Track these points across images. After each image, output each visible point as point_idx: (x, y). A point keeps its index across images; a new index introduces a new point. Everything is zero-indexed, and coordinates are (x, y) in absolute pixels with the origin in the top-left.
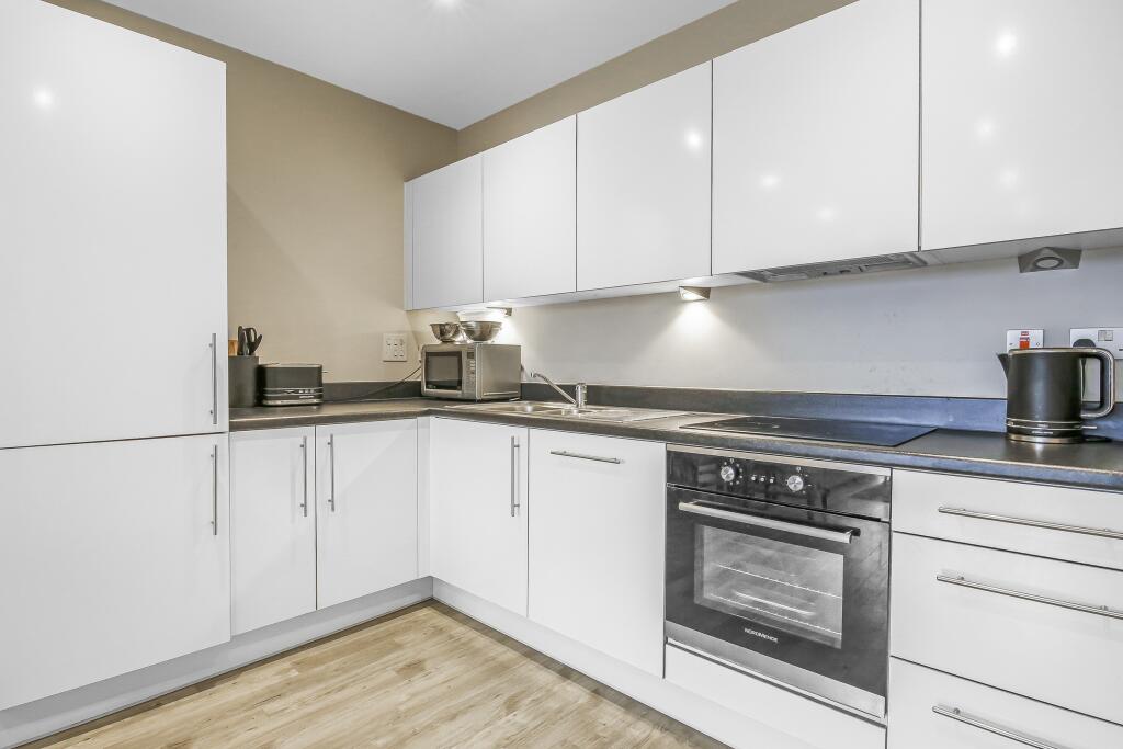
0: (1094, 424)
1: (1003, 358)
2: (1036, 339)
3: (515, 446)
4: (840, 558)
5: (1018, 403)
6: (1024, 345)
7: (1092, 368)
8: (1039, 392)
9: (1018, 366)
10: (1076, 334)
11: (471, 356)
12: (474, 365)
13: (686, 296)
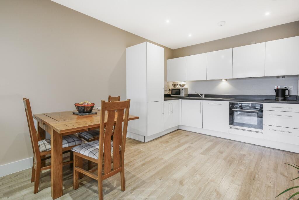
0: (287, 98)
1: (275, 90)
2: (279, 87)
3: (200, 103)
4: (256, 114)
5: (277, 95)
6: (277, 88)
7: (287, 91)
8: (280, 94)
9: (277, 91)
10: (284, 87)
11: (182, 89)
12: (183, 91)
13: (223, 80)
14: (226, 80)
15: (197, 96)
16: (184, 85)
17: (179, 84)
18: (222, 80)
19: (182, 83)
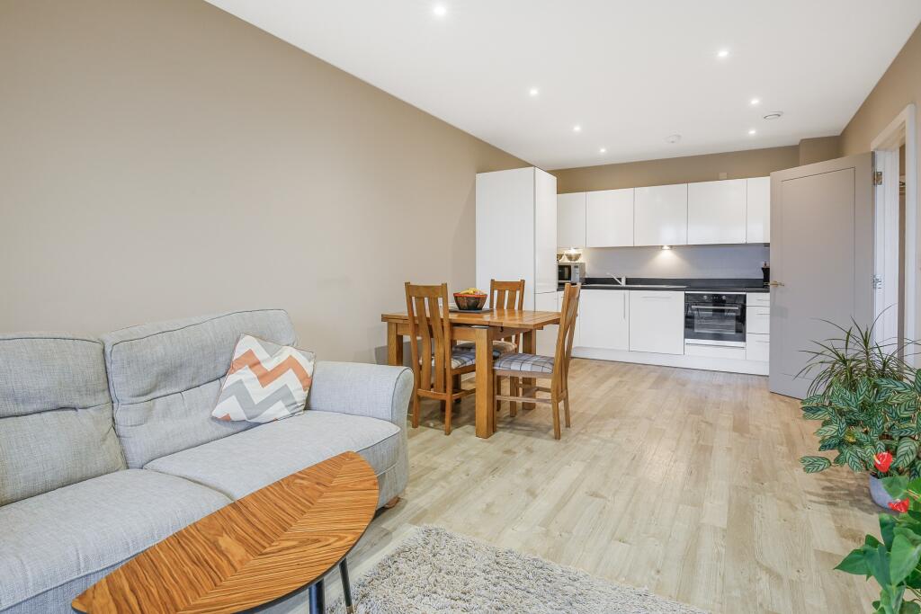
11: (576, 267)
12: (578, 270)
13: (665, 247)
14: (671, 247)
15: (611, 281)
16: (577, 257)
17: (567, 255)
18: (662, 246)
19: (573, 252)
